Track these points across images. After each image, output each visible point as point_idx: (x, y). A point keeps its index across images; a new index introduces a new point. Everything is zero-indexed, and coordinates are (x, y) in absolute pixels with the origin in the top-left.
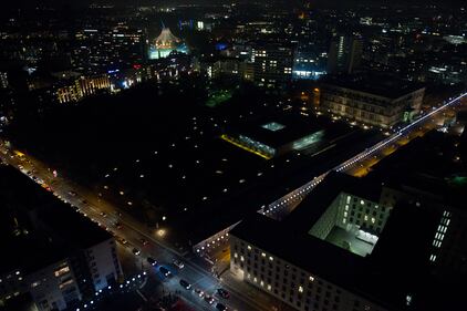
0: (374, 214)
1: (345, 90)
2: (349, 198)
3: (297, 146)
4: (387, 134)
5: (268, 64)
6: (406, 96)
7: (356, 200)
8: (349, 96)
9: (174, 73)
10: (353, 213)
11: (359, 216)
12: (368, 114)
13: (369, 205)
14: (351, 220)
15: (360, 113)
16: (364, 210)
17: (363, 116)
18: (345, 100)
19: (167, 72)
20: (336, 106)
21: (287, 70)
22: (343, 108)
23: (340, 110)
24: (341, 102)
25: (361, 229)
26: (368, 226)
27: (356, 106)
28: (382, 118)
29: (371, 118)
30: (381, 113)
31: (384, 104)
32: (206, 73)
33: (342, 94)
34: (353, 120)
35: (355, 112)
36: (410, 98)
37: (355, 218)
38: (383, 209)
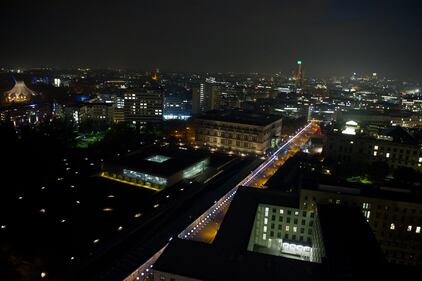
0: (296, 222)
1: (218, 123)
2: (267, 209)
3: (187, 174)
4: (263, 158)
5: (138, 106)
6: (271, 125)
7: (274, 211)
8: (223, 127)
9: (33, 119)
10: (273, 227)
11: (280, 227)
12: (242, 143)
13: (289, 213)
14: (272, 235)
15: (234, 142)
16: (285, 219)
17: (238, 145)
18: (219, 132)
19: (26, 118)
20: (212, 139)
21: (158, 112)
22: (219, 140)
23: (216, 142)
24: (216, 135)
25: (283, 241)
26: (290, 237)
27: (231, 137)
28: (256, 145)
29: (246, 146)
30: (254, 140)
31: (255, 131)
32: (72, 117)
33: (216, 127)
34: (230, 150)
35: (230, 143)
36: (274, 127)
37: (276, 231)
38: (305, 215)
